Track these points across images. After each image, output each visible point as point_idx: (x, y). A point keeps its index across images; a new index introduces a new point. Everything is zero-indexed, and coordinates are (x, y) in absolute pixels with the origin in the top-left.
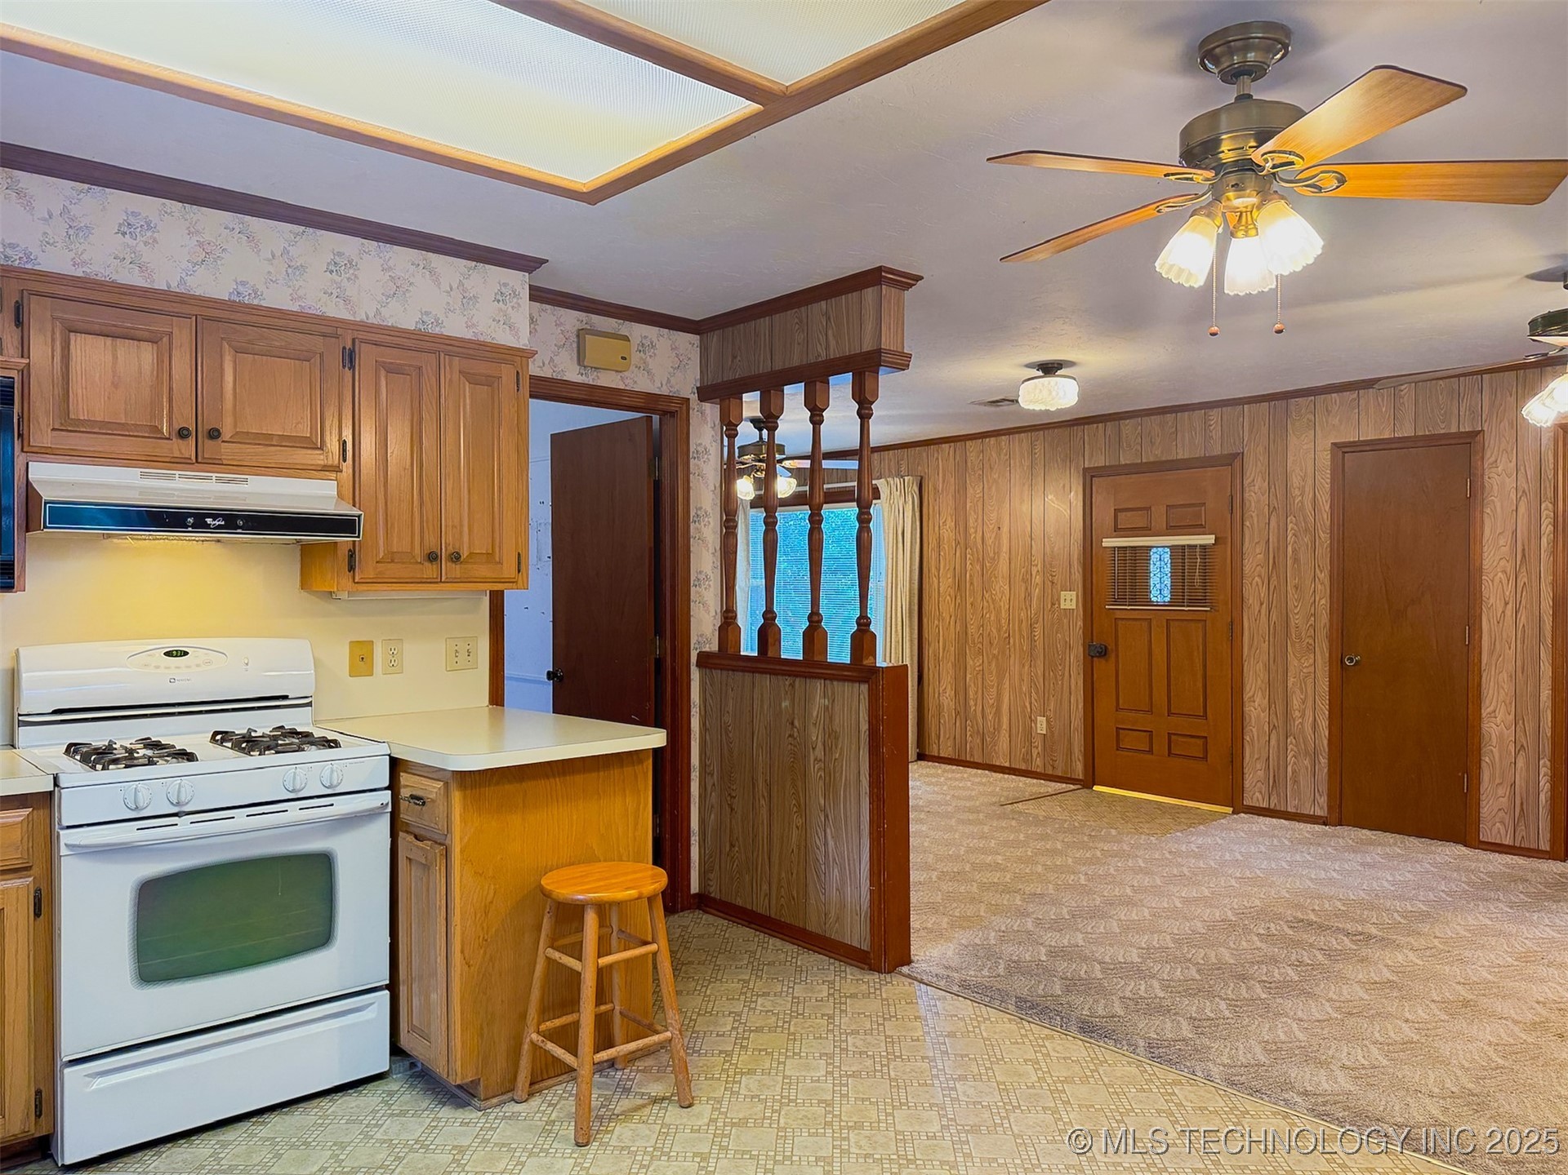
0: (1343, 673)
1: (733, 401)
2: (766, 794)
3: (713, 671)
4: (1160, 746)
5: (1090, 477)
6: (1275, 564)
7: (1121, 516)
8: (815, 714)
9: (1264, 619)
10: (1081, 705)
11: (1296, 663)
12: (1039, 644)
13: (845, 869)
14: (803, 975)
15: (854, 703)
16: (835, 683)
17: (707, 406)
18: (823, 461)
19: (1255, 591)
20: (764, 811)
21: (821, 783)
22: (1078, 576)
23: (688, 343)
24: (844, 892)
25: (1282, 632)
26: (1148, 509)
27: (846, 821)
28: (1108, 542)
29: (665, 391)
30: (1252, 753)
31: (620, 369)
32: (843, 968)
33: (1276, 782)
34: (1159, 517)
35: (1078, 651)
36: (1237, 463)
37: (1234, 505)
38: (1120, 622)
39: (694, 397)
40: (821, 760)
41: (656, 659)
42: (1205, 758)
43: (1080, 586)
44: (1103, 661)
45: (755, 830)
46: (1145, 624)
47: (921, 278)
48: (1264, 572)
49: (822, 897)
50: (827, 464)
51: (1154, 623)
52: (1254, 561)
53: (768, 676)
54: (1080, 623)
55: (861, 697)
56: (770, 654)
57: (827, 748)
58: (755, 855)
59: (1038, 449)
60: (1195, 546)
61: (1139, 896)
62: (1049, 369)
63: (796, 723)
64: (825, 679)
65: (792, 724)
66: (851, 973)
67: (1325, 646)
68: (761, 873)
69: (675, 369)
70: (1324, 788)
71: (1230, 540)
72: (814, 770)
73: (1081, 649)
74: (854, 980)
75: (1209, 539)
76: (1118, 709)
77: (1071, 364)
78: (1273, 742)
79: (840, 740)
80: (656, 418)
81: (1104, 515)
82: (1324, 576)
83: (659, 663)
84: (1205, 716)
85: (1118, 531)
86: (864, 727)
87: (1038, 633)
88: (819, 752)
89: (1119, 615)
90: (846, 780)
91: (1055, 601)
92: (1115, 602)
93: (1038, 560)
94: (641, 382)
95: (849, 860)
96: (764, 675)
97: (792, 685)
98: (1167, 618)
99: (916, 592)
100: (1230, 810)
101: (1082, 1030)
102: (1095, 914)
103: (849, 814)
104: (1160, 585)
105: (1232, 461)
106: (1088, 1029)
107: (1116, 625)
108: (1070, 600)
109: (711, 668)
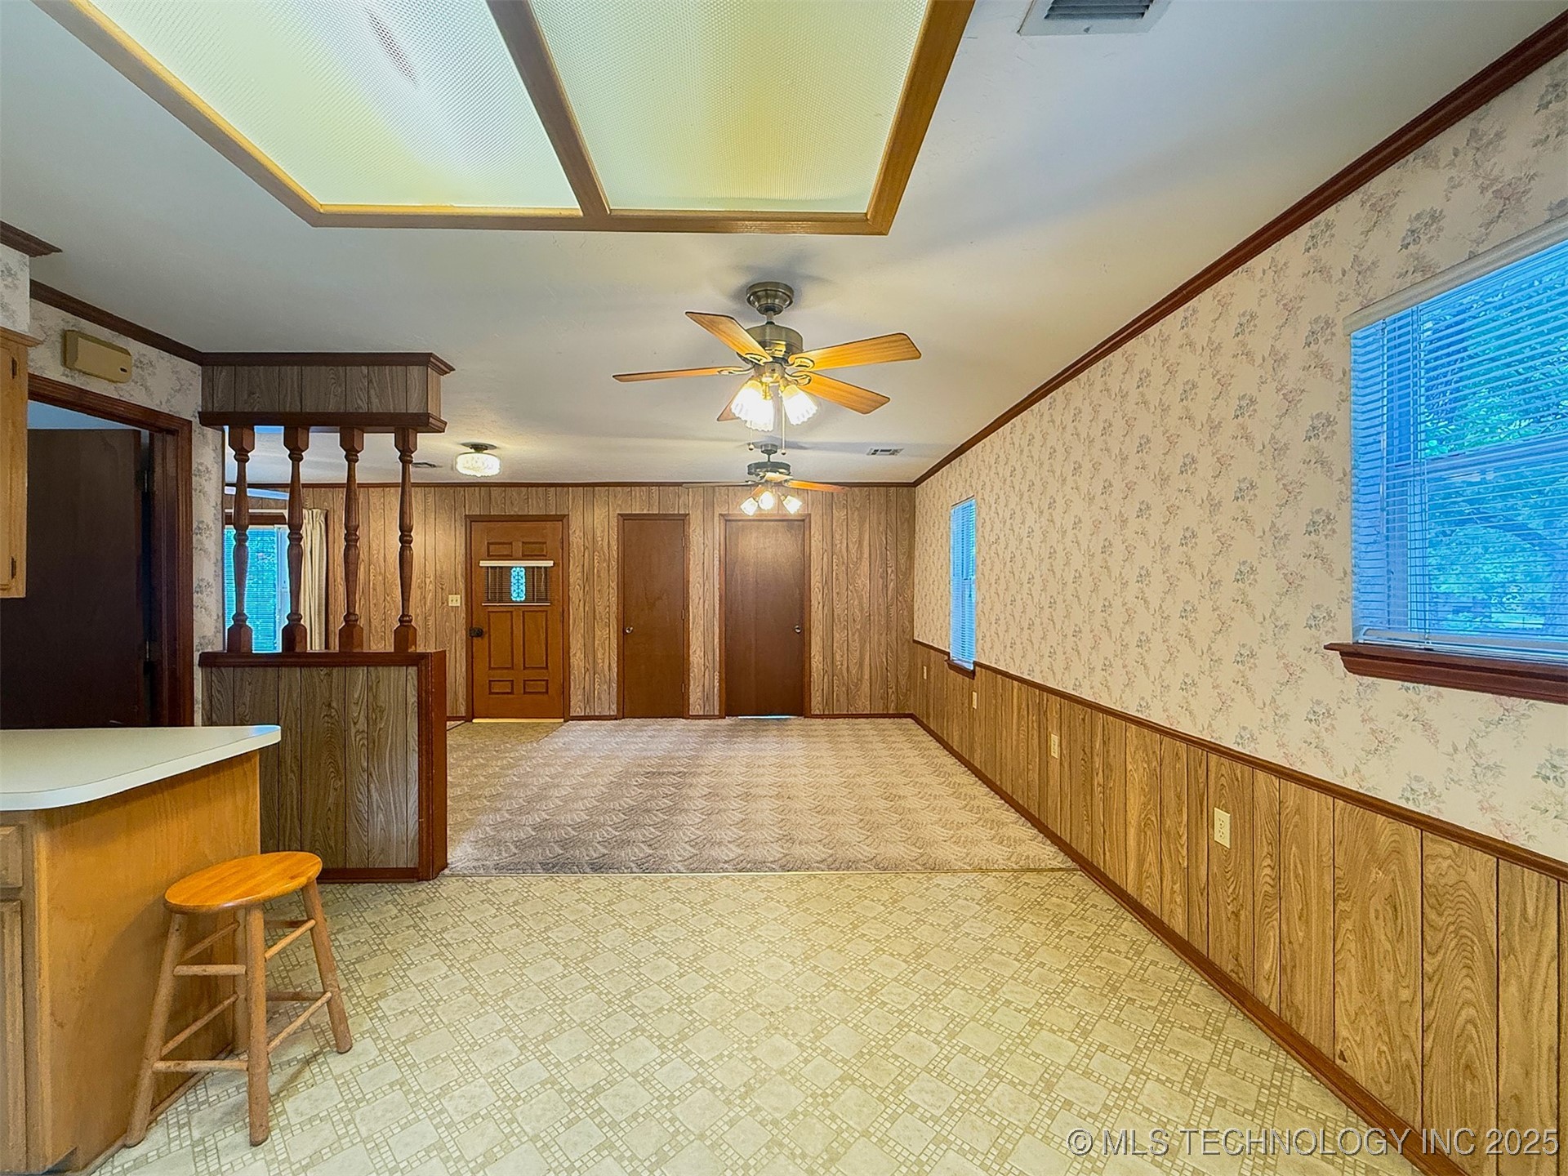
0: (623, 636)
1: (246, 432)
2: (295, 769)
3: (223, 669)
4: (519, 688)
5: (471, 520)
6: (588, 578)
7: (492, 547)
8: (356, 696)
9: (581, 609)
10: (464, 669)
11: (599, 633)
12: (432, 630)
13: (391, 811)
14: (364, 904)
15: (403, 684)
16: (380, 668)
17: (210, 432)
18: (248, 489)
19: (576, 593)
20: (294, 785)
21: (364, 749)
22: (461, 585)
23: (190, 371)
24: (389, 831)
25: (592, 617)
26: (511, 543)
27: (392, 777)
28: (483, 563)
29: (165, 409)
30: (575, 685)
31: (114, 379)
32: (394, 887)
33: (588, 700)
34: (518, 547)
35: (462, 634)
36: (565, 520)
37: (564, 543)
38: (491, 614)
39: (196, 421)
40: (363, 731)
41: (145, 663)
42: (547, 692)
43: (463, 591)
44: (480, 639)
45: (281, 799)
46: (509, 614)
47: (454, 370)
48: (581, 583)
49: (365, 839)
50: (250, 492)
51: (514, 613)
52: (575, 576)
53: (298, 669)
54: (463, 615)
55: (409, 677)
56: (298, 650)
57: (371, 721)
58: (282, 821)
59: (430, 500)
60: (541, 568)
61: (556, 781)
62: (478, 448)
63: (334, 704)
64: (368, 666)
65: (329, 705)
66: (406, 889)
67: (615, 622)
68: (290, 834)
69: (176, 391)
70: (614, 699)
71: (562, 563)
72: (355, 740)
73: (464, 632)
74: (410, 893)
75: (550, 564)
76: (490, 668)
77: (493, 447)
78: (587, 678)
79: (386, 713)
80: (145, 433)
81: (480, 545)
82: (614, 585)
83: (151, 668)
84: (547, 668)
85: (490, 557)
86: (413, 699)
87: (431, 622)
88: (362, 725)
89: (490, 609)
90: (392, 743)
91: (445, 601)
92: (489, 601)
93: (431, 572)
94: (136, 395)
95: (395, 804)
96: (293, 669)
97: (329, 675)
98: (524, 611)
99: (324, 596)
100: (562, 720)
101: (595, 870)
102: (541, 797)
103: (395, 769)
104: (518, 592)
105: (562, 518)
106: (597, 867)
107: (489, 616)
108: (456, 601)
109: (219, 667)
